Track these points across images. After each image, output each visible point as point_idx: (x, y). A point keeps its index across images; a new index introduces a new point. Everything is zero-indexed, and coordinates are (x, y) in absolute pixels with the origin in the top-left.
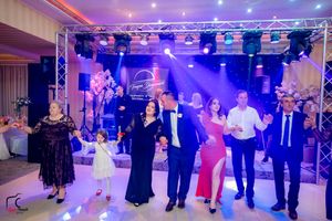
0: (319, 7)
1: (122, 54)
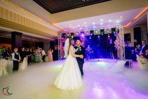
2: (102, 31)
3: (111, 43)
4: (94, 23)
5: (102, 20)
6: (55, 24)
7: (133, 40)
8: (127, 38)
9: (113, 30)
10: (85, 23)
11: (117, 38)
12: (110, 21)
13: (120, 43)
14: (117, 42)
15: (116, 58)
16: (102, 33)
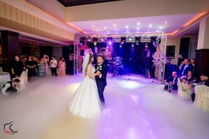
0: (161, 28)
1: (95, 44)
2: (138, 39)
3: (148, 56)
4: (127, 27)
5: (139, 24)
6: (71, 24)
7: (177, 55)
8: (170, 51)
9: (153, 39)
10: (115, 25)
11: (157, 50)
12: (151, 26)
13: (160, 58)
14: (156, 56)
15: (153, 76)
16: (137, 41)
